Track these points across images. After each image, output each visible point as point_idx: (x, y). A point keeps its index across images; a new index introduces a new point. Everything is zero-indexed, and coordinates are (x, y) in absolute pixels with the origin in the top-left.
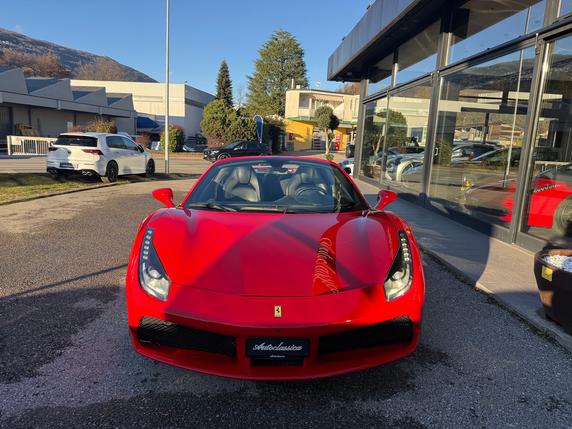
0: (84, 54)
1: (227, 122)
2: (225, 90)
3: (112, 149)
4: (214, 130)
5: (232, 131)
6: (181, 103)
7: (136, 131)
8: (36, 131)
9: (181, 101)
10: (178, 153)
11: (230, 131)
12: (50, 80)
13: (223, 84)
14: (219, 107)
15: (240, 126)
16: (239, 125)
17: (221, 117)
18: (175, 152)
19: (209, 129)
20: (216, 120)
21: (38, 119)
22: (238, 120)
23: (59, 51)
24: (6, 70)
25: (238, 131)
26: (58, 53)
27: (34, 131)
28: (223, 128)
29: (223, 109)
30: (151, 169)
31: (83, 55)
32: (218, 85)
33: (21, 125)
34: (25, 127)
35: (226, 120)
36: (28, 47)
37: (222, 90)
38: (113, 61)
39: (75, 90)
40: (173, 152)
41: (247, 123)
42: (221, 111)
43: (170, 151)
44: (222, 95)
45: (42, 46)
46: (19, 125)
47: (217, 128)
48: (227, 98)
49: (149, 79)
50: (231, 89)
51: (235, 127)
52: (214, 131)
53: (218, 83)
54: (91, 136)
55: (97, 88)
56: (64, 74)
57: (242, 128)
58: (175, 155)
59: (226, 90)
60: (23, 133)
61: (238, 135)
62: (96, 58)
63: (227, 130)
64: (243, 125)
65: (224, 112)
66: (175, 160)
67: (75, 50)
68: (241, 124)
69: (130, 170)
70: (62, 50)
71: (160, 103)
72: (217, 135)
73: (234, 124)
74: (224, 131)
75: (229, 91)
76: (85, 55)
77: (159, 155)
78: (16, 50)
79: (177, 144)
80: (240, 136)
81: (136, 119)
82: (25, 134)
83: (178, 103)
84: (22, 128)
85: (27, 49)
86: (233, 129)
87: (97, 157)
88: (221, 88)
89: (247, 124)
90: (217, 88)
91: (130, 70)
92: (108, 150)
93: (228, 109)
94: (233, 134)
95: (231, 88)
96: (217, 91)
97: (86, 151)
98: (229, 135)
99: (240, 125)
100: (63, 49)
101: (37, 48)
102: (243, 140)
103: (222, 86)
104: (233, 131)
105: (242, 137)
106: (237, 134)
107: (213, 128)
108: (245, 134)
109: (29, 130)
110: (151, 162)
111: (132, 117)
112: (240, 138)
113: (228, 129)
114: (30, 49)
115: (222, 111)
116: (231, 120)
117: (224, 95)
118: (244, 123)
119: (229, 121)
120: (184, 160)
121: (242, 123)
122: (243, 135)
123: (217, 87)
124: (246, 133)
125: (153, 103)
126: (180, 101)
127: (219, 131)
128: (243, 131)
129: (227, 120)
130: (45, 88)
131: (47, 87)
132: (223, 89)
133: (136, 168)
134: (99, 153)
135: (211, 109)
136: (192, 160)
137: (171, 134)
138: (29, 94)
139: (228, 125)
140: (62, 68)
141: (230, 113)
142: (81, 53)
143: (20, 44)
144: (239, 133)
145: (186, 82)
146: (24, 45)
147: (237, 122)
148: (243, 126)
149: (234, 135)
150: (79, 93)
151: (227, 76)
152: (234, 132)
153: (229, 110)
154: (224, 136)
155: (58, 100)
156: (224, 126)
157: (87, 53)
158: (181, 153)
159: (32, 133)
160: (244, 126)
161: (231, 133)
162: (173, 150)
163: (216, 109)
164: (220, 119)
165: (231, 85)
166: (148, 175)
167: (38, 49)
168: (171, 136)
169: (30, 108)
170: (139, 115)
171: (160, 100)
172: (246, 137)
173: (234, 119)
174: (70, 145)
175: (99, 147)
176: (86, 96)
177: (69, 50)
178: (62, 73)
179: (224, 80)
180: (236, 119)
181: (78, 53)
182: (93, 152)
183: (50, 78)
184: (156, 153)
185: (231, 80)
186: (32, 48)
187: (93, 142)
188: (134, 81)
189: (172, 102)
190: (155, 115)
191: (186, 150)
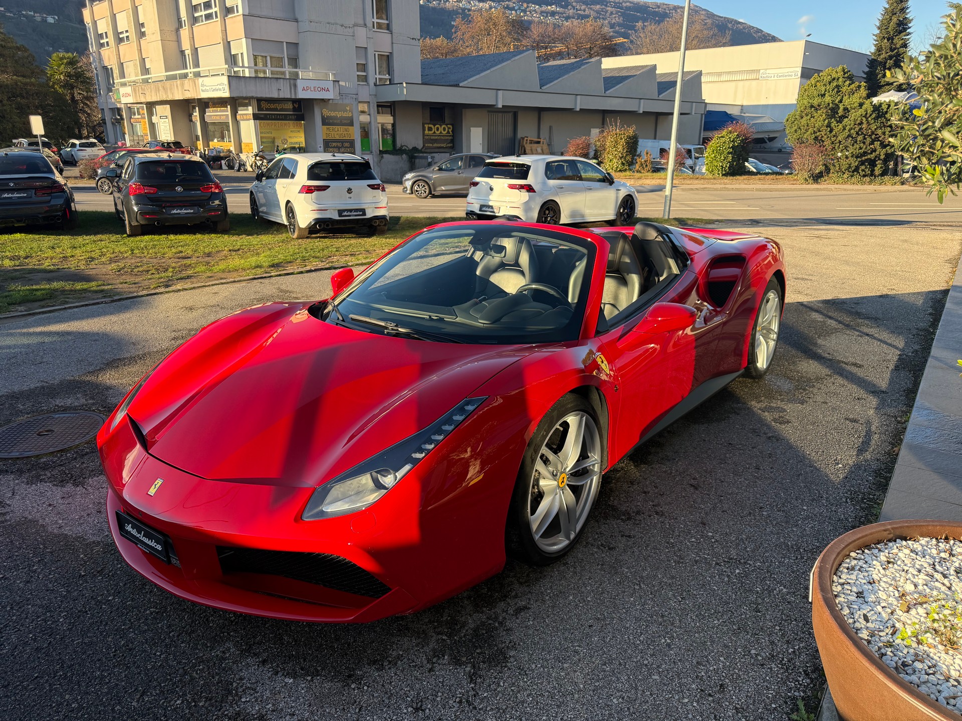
0: (659, 7)
1: (841, 112)
2: (893, 39)
3: (552, 182)
4: (811, 130)
5: (847, 131)
6: (793, 77)
7: (702, 137)
8: (545, 147)
9: (793, 74)
10: (732, 177)
11: (844, 129)
12: (573, 64)
13: (890, 29)
14: (830, 83)
15: (867, 119)
16: (865, 116)
17: (829, 104)
18: (727, 176)
19: (800, 128)
20: (816, 109)
21: (550, 128)
22: (864, 107)
23: (622, 8)
24: (515, 56)
25: (861, 129)
26: (619, 12)
27: (542, 147)
28: (829, 126)
29: (838, 86)
30: (627, 213)
31: (657, 10)
32: (878, 32)
33: (526, 139)
34: (531, 142)
35: (839, 108)
36: (580, 10)
37: (886, 41)
38: (703, 12)
39: (609, 75)
40: (723, 175)
41: (885, 110)
42: (833, 90)
43: (719, 174)
44: (884, 52)
45: (599, 4)
46: (523, 138)
47: (817, 125)
48: (894, 56)
49: (764, 35)
50: (907, 37)
51: (855, 120)
52: (809, 133)
53: (879, 28)
54: (521, 163)
55: (643, 67)
56: (609, 49)
57: (873, 121)
58: (726, 181)
59: (894, 41)
60: (527, 152)
61: (860, 138)
62: (676, 11)
63: (837, 127)
64: (874, 116)
65: (840, 91)
66: (720, 190)
67: (645, 3)
68: (871, 115)
69: (583, 216)
70: (626, 7)
71: (754, 82)
72: (816, 138)
73: (855, 115)
74: (831, 131)
75: (901, 42)
76: (660, 9)
77: (697, 182)
78: (563, 17)
79: (733, 161)
80: (865, 138)
81: (704, 116)
82: (530, 152)
83: (788, 78)
84: (526, 143)
85: (577, 14)
86: (850, 125)
87: (524, 196)
88: (884, 38)
89: (886, 112)
90: (875, 38)
91: (731, 22)
92: (544, 183)
93: (850, 85)
94: (849, 136)
95: (909, 34)
96: (875, 45)
97: (512, 187)
98: (840, 138)
99: (868, 115)
100: (628, 4)
101: (591, 9)
102: (872, 146)
103: (888, 33)
104: (849, 131)
105: (868, 140)
106: (859, 135)
107: (808, 126)
108: (876, 135)
109: (536, 145)
110: (627, 201)
111: (693, 114)
112: (864, 143)
113: (841, 126)
114: (582, 13)
115: (836, 90)
116: (849, 107)
117: (888, 51)
118: (879, 111)
119: (846, 109)
120: (737, 190)
121: (873, 111)
122: (873, 137)
123: (876, 36)
124: (879, 132)
125: (741, 83)
126: (791, 74)
127: (820, 131)
128: (873, 129)
129: (841, 107)
130: (563, 78)
131: (566, 76)
132: (888, 40)
133: (596, 212)
134: (529, 189)
135: (814, 88)
136: (752, 190)
137: (725, 142)
138: (540, 91)
139: (841, 120)
140: (606, 39)
141: (854, 93)
142: (654, 7)
143: (569, 7)
144: (862, 133)
145: (809, 35)
146: (574, 7)
147: (861, 111)
148: (874, 119)
149: (851, 139)
150: (613, 80)
151: (903, 10)
152: (852, 131)
153: (852, 86)
154: (829, 142)
155: (577, 95)
156: (833, 120)
157: (664, 4)
158: (738, 177)
159: (539, 150)
160: (876, 118)
161: (846, 133)
162: (724, 173)
163: (823, 89)
164: (826, 107)
165: (909, 28)
166: (619, 223)
167: (593, 10)
168: (723, 146)
169: (540, 111)
170: (709, 108)
171: (753, 76)
172: (879, 140)
173: (856, 105)
174: (493, 178)
175: (530, 180)
176: (624, 83)
177: (636, 4)
178: (605, 48)
179: (895, 19)
180: (861, 105)
181: (650, 7)
182: (522, 187)
183: (575, 60)
184: (692, 178)
185: (911, 18)
186: (584, 11)
187: (523, 171)
188: (724, 45)
189: (776, 78)
190: (742, 106)
191: (755, 170)
